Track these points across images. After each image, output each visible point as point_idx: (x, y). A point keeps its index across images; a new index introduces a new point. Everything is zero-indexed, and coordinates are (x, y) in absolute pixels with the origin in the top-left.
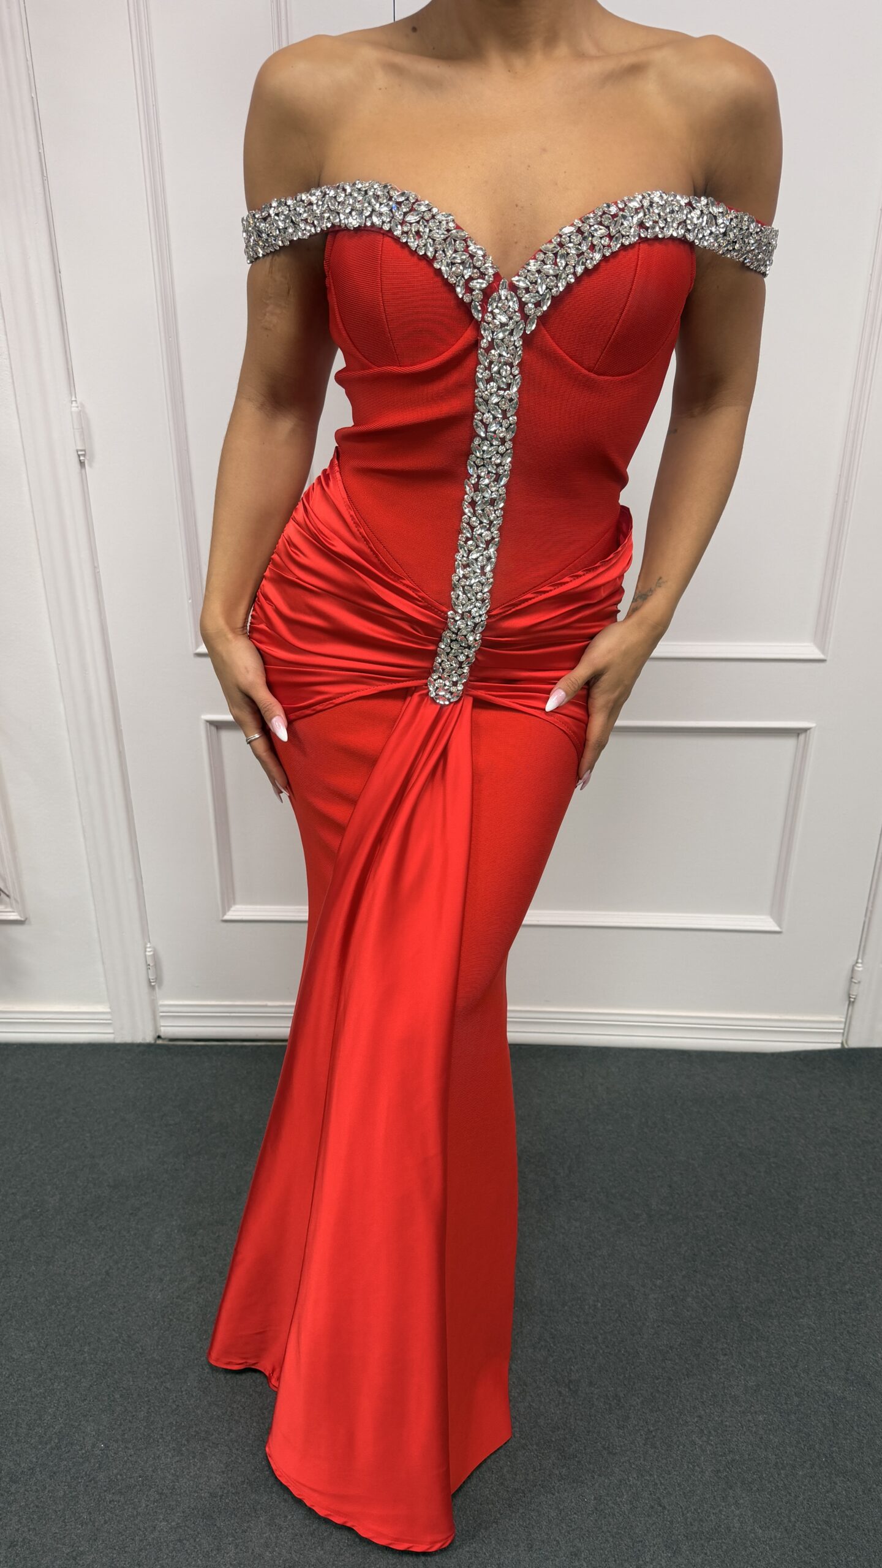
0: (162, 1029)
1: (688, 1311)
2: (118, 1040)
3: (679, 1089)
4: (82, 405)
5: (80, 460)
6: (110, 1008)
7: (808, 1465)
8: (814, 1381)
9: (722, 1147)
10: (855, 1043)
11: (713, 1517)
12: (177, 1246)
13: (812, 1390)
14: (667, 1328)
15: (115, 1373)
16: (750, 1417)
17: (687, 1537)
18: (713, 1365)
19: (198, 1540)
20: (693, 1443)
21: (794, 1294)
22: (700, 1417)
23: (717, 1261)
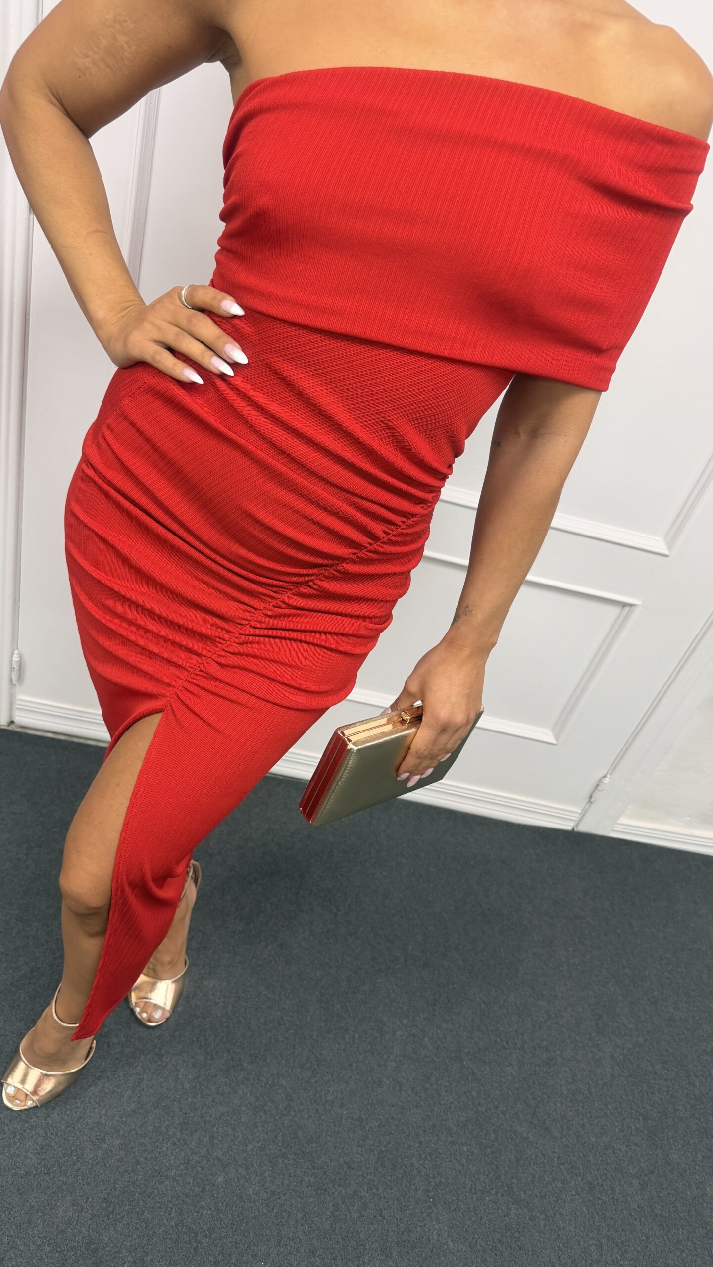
0: (17, 718)
10: (583, 828)
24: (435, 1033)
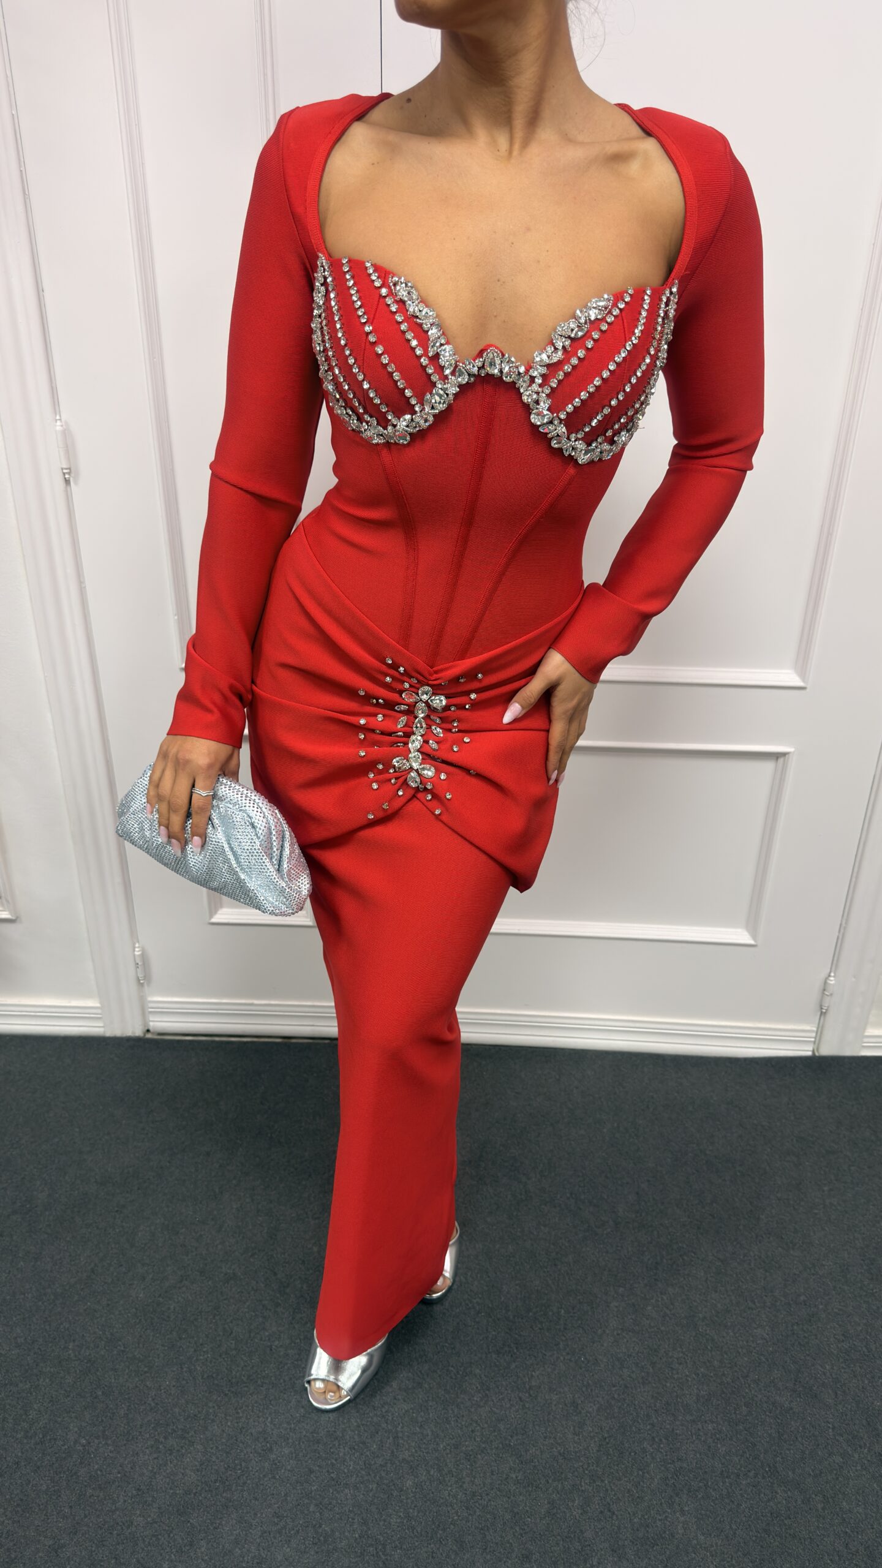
0: (151, 1024)
1: (647, 1319)
2: (108, 1034)
3: (651, 1094)
4: (66, 423)
5: (65, 478)
6: (100, 1003)
7: (752, 1474)
8: (763, 1392)
9: (690, 1154)
10: (826, 1051)
11: (659, 1523)
12: (160, 1245)
13: (761, 1401)
14: (627, 1336)
15: (98, 1370)
16: (700, 1426)
17: (633, 1543)
18: (668, 1374)
19: (172, 1535)
20: (644, 1450)
21: (751, 1305)
22: (653, 1425)
23: (679, 1270)
24: (660, 1299)
